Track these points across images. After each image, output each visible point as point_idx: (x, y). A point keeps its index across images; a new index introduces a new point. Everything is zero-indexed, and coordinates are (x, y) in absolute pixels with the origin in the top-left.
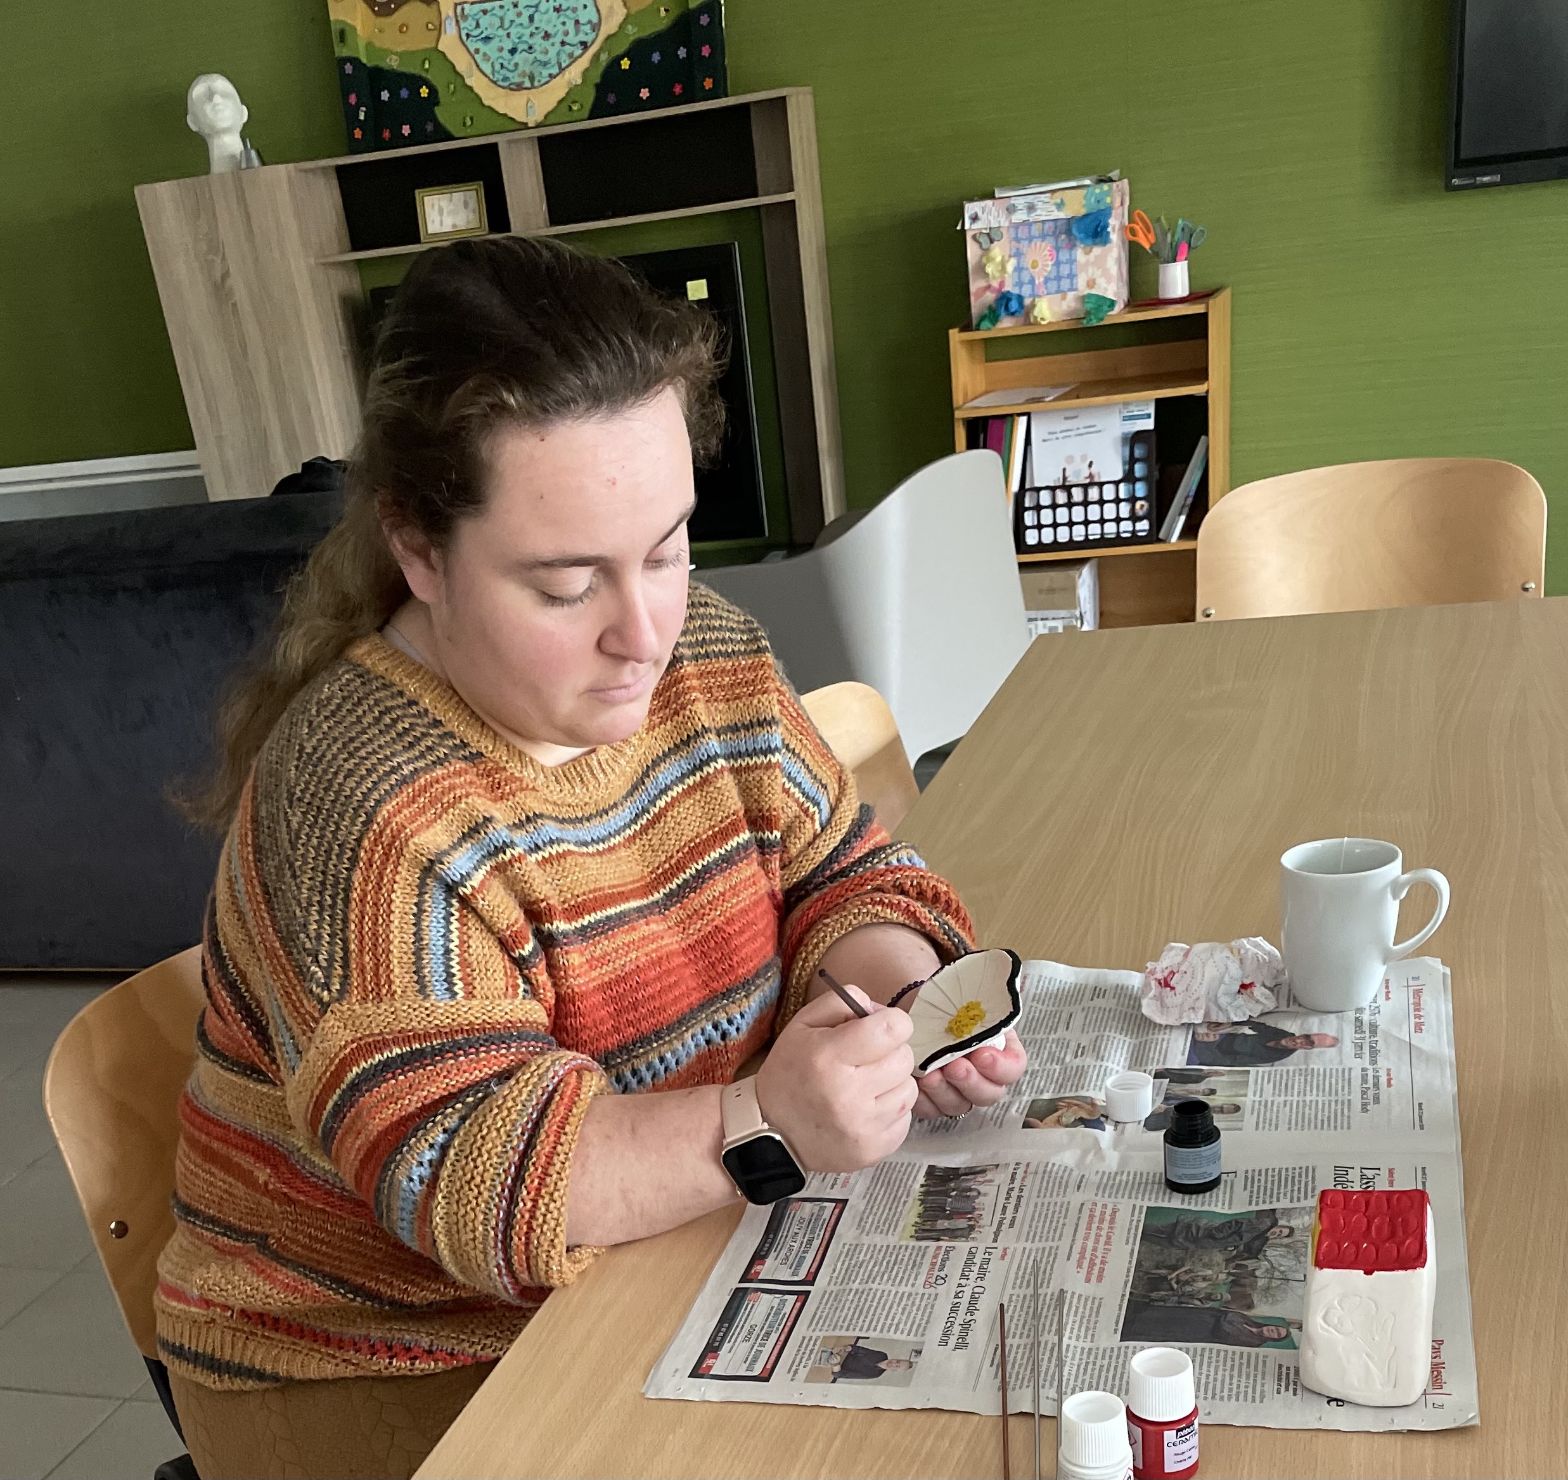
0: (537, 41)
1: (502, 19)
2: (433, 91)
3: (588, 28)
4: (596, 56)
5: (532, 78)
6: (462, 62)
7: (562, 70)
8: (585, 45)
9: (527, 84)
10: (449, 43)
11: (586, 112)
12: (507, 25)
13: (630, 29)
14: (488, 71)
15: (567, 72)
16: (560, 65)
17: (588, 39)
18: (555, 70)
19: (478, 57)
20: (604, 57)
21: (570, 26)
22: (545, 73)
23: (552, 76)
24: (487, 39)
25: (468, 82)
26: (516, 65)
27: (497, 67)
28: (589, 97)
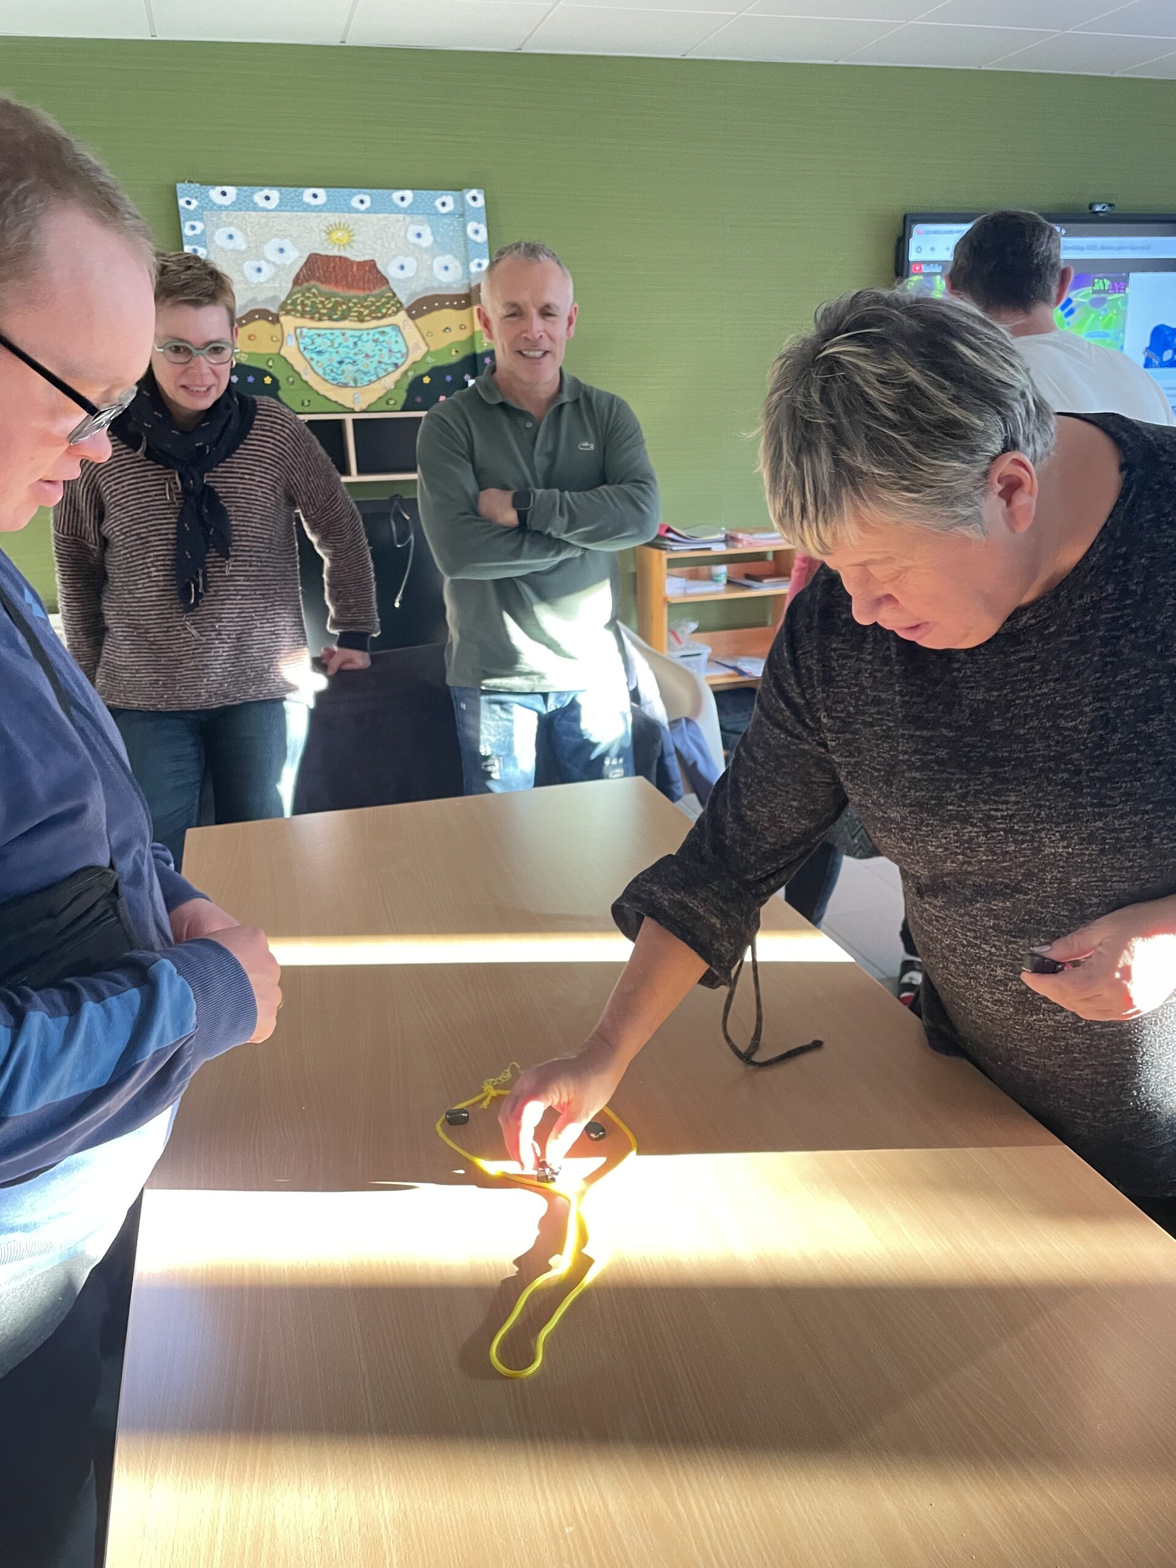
0: (360, 357)
1: (332, 341)
2: (275, 381)
3: (398, 355)
4: (405, 373)
5: (355, 381)
6: (299, 365)
7: (379, 379)
8: (396, 366)
9: (352, 384)
10: (290, 351)
11: (399, 407)
12: (336, 345)
13: (429, 359)
14: (320, 372)
15: (383, 380)
16: (376, 374)
17: (400, 362)
18: (374, 378)
19: (313, 363)
20: (411, 374)
21: (385, 351)
22: (366, 379)
23: (370, 382)
24: (320, 353)
25: (305, 378)
26: (343, 372)
27: (328, 371)
28: (402, 396)
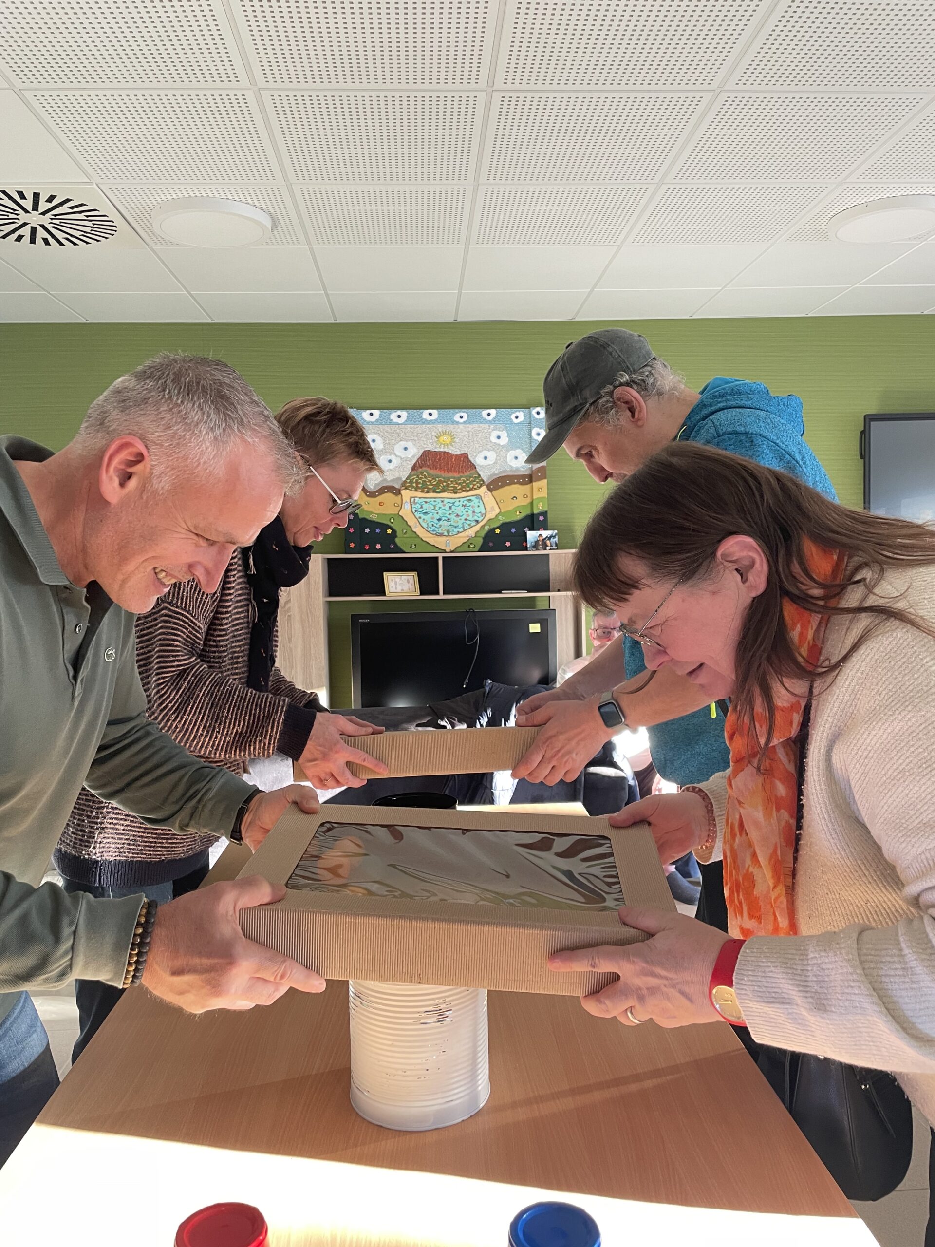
0: (453, 517)
1: (435, 506)
2: (394, 531)
3: (479, 515)
4: (483, 526)
5: (448, 532)
6: (411, 521)
7: (465, 530)
8: (477, 522)
9: (446, 534)
10: (406, 512)
11: (477, 549)
12: (437, 508)
13: (500, 517)
14: (425, 525)
15: (467, 532)
16: (463, 527)
17: (480, 519)
18: (461, 530)
19: (421, 520)
20: (487, 527)
21: (470, 513)
22: (456, 530)
23: (458, 532)
24: (426, 513)
25: (414, 530)
26: (441, 526)
27: (430, 525)
28: (480, 541)
